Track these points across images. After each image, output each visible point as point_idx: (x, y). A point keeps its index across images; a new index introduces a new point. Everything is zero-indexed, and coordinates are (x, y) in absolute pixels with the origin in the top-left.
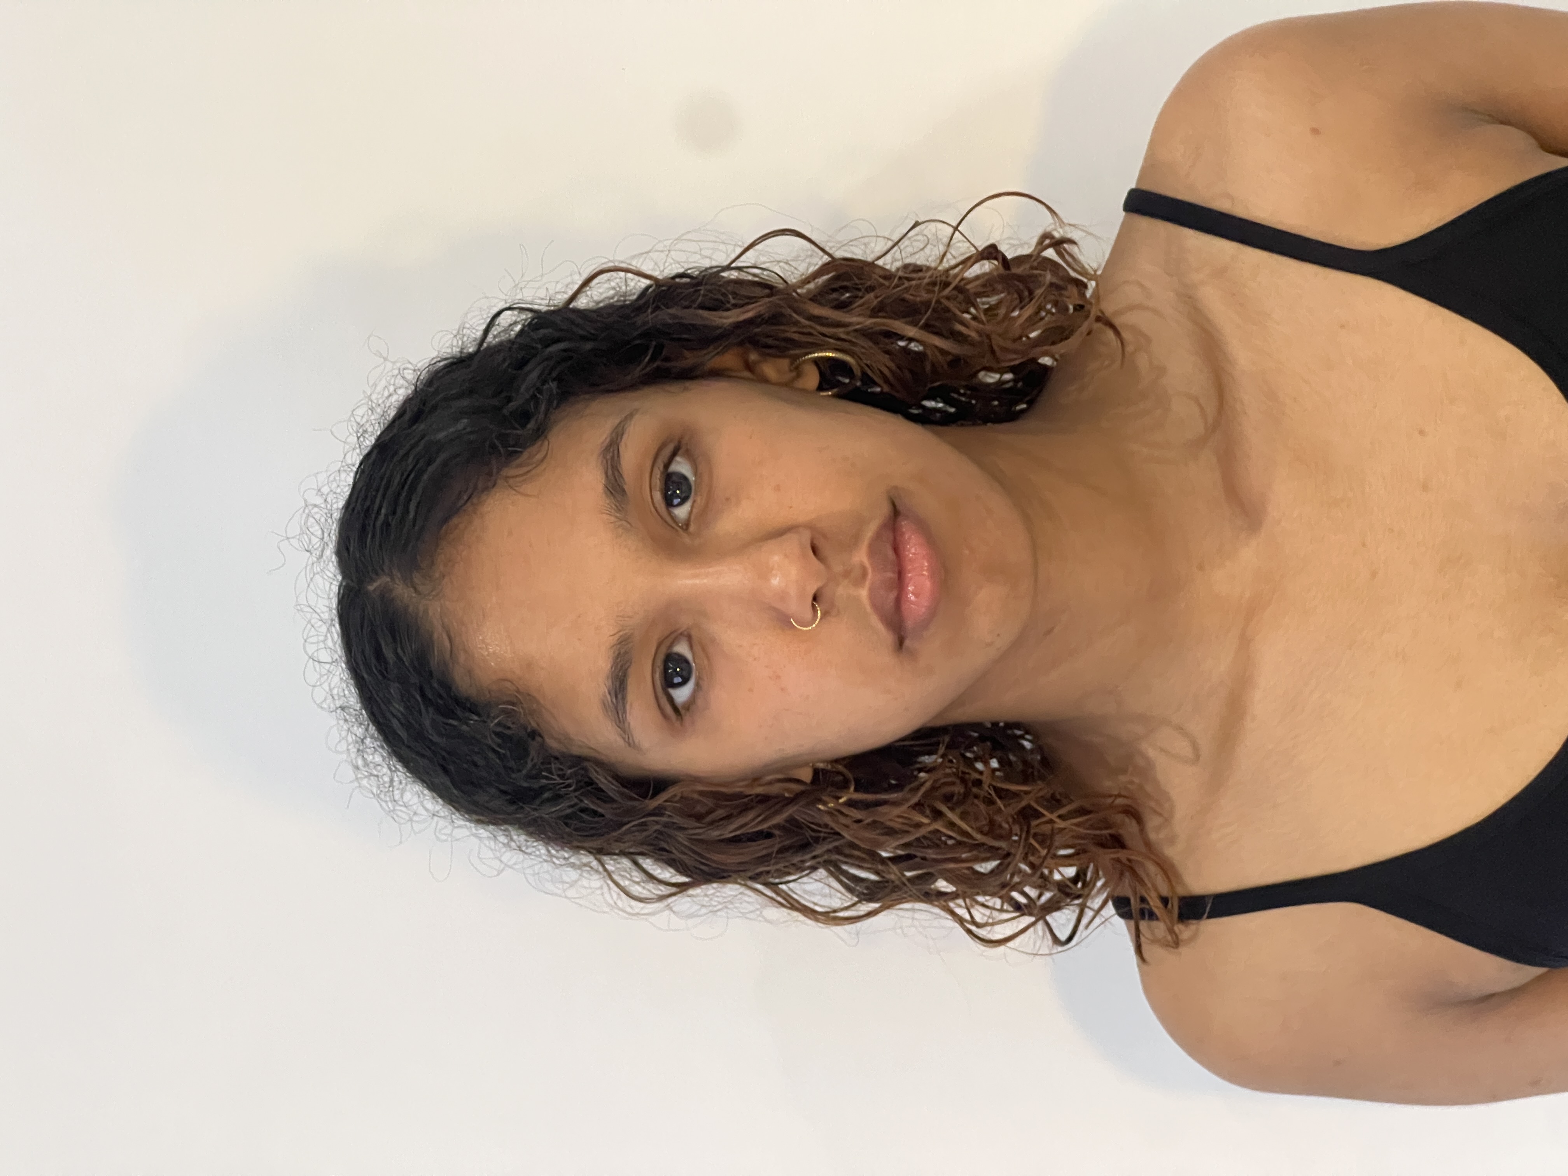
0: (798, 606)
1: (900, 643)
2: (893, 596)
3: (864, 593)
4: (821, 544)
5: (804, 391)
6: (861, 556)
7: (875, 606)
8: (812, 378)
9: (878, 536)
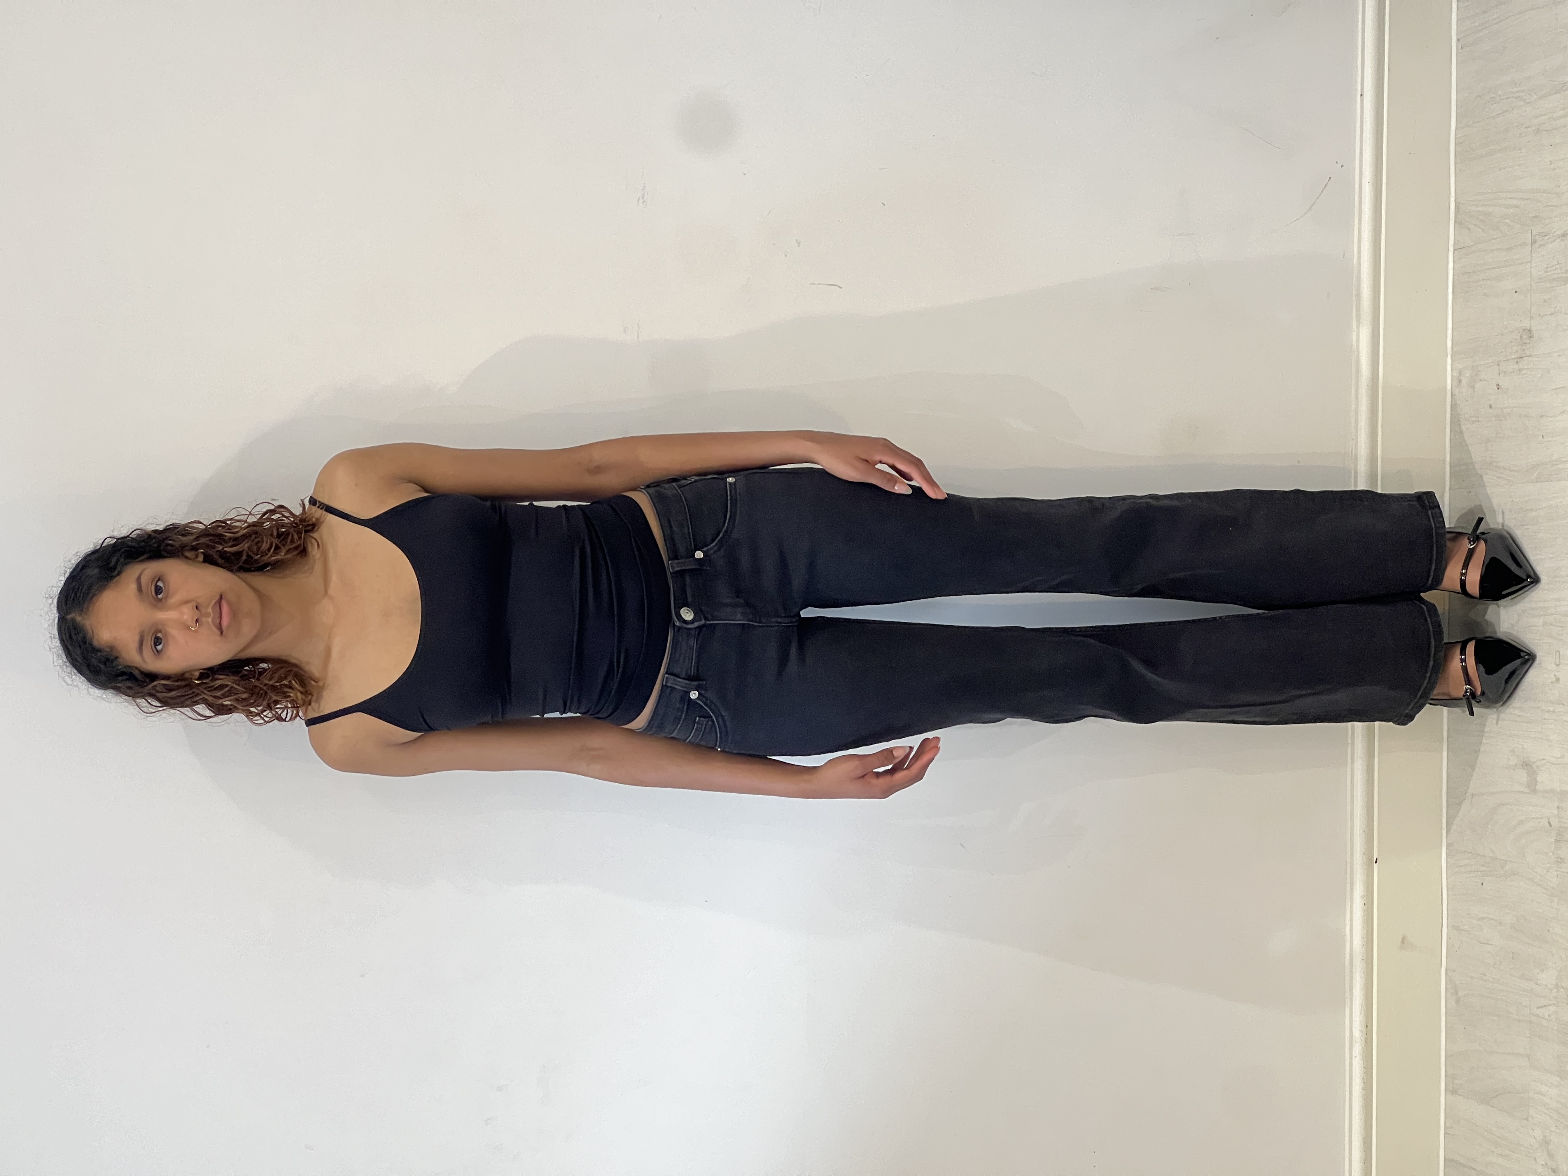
0: (191, 623)
1: (222, 633)
2: (219, 621)
3: (210, 620)
4: (199, 607)
5: (199, 561)
6: (210, 610)
7: (213, 624)
8: (201, 558)
9: (215, 604)
